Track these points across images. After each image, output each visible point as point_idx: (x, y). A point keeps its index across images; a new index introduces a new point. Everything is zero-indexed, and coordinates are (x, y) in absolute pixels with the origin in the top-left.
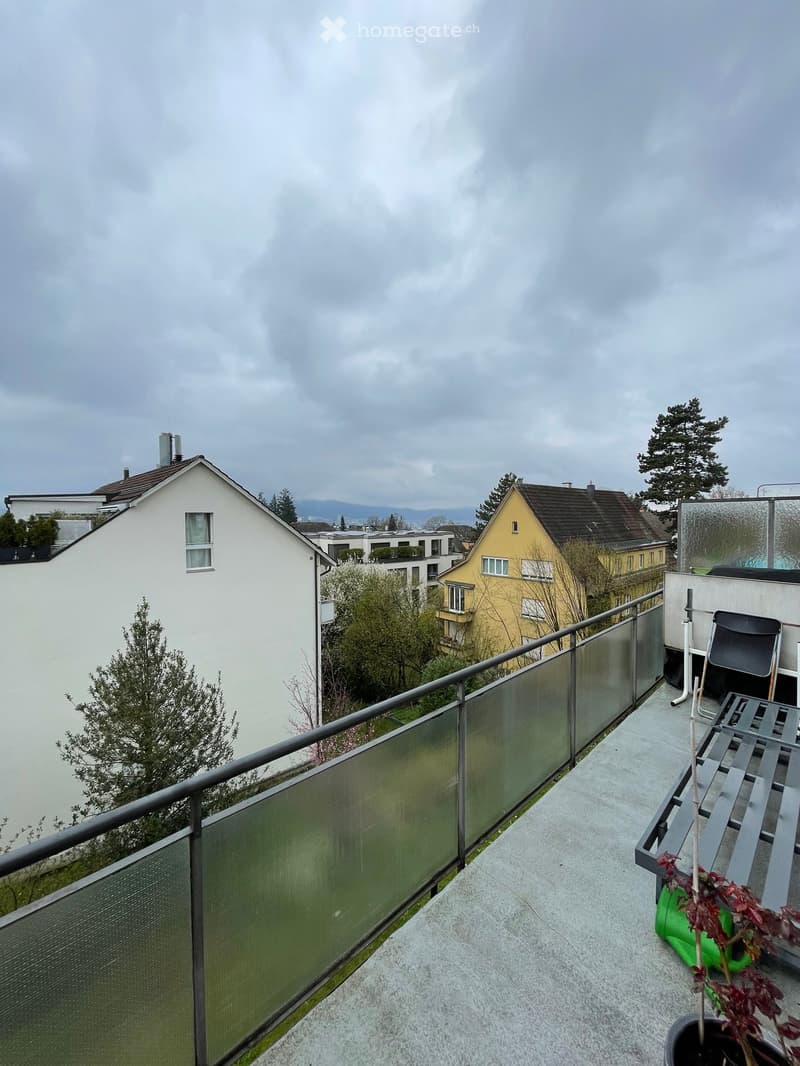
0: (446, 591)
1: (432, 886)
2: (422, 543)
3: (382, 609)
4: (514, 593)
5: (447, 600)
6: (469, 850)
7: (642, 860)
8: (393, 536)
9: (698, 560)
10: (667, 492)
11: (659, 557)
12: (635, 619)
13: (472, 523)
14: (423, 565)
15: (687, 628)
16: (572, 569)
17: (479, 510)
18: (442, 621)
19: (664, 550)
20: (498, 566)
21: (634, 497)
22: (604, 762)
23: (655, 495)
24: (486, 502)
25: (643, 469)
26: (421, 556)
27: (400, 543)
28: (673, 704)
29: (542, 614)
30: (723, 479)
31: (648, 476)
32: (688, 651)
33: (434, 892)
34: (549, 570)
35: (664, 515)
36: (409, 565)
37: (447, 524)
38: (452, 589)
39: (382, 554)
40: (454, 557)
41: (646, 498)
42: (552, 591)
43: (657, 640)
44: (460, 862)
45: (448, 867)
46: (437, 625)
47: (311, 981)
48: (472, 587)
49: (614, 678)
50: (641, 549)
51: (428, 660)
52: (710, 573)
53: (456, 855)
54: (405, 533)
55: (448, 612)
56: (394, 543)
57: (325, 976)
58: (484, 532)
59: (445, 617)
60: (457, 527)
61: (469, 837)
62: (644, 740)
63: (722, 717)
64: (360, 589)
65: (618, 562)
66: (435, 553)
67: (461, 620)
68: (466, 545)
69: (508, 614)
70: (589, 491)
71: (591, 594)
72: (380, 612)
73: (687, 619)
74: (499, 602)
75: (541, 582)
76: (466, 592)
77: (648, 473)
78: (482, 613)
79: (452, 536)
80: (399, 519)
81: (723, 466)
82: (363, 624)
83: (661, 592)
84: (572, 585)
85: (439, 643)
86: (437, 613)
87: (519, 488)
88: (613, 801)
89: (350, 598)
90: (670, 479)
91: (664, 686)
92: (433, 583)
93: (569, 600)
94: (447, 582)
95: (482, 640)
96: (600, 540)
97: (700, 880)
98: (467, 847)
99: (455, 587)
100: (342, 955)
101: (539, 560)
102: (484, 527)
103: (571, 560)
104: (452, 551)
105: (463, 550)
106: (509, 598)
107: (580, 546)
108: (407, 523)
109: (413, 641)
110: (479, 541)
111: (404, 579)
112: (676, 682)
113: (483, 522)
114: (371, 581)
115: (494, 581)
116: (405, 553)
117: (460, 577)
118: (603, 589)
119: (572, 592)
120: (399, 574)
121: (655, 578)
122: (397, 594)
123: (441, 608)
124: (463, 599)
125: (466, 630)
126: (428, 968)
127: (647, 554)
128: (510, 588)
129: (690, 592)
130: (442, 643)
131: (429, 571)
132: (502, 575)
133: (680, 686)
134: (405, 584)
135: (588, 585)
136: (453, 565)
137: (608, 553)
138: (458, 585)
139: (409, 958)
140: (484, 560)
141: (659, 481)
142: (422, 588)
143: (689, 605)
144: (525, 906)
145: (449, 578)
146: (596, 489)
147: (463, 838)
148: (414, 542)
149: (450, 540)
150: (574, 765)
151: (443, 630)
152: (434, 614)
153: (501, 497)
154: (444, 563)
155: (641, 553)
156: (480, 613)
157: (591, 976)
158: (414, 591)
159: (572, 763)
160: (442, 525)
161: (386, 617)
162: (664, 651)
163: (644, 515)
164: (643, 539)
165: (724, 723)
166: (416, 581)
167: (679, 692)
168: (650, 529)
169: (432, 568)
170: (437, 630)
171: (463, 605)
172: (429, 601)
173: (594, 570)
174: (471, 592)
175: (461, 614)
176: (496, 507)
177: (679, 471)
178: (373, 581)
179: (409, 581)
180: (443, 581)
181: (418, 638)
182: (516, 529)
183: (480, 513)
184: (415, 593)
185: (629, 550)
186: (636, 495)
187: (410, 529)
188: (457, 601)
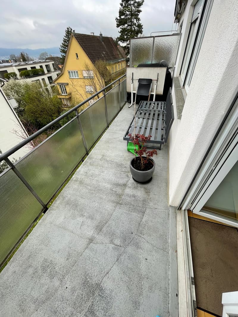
0: (58, 87)
1: (82, 160)
2: (41, 67)
3: (36, 98)
4: (82, 84)
5: (60, 91)
6: (89, 151)
7: (125, 139)
8: (27, 64)
9: (135, 63)
10: (125, 37)
11: (124, 65)
12: (119, 85)
13: (60, 55)
14: (45, 77)
15: (132, 85)
16: (99, 72)
17: (61, 48)
18: (60, 99)
19: (125, 62)
20: (75, 74)
21: (115, 40)
22: (115, 124)
23: (121, 39)
24: (62, 44)
25: (118, 26)
26: (43, 74)
27: (31, 68)
28: (129, 107)
29: (92, 90)
30: (141, 31)
31: (119, 29)
32: (132, 92)
33: (83, 161)
34: (92, 73)
35: (125, 48)
36: (40, 78)
37: (49, 57)
38: (61, 86)
39: (25, 74)
40: (57, 72)
41: (119, 40)
42: (94, 81)
43: (125, 91)
44: (87, 154)
45: (85, 156)
46: (59, 100)
47: (61, 184)
48: (68, 84)
49: (115, 104)
50: (118, 62)
51: (60, 113)
52: (138, 67)
53: (86, 153)
54: (31, 62)
55: (62, 95)
56: (29, 68)
57: (64, 182)
58: (66, 59)
59: (61, 97)
60: (53, 58)
61: (88, 148)
62: (123, 117)
63: (139, 107)
64: (23, 91)
65: (113, 68)
66: (49, 71)
67: (67, 97)
68: (60, 66)
69: (82, 92)
70: (101, 37)
71: (106, 81)
72: (36, 99)
73: (132, 82)
74: (78, 88)
75: (90, 79)
76: (66, 86)
77: (119, 27)
78: (74, 93)
79: (53, 62)
80: (26, 55)
81: (142, 25)
82: (31, 105)
83: (126, 75)
84: (100, 78)
85: (62, 107)
86: (58, 96)
87: (74, 35)
88: (118, 132)
89: (20, 96)
90: (126, 31)
91: (127, 103)
92: (53, 85)
93: (99, 84)
94: (58, 83)
95: (76, 103)
96: (107, 60)
97: (136, 136)
98: (88, 150)
99: (61, 85)
100: (67, 178)
101: (88, 70)
102: (65, 57)
103: (98, 69)
104: (55, 70)
105: (59, 69)
106: (81, 86)
107: (101, 63)
108: (31, 57)
109: (53, 108)
110: (65, 63)
111: (40, 84)
112: (129, 102)
113: (64, 54)
114: (27, 87)
115: (75, 80)
116: (35, 73)
117: (62, 80)
118: (109, 79)
119: (100, 81)
120: (37, 82)
121: (123, 73)
122: (40, 91)
123: (59, 94)
124: (65, 89)
125: (70, 100)
126: (86, 172)
127: (120, 64)
128: (81, 82)
129: (133, 73)
130: (63, 106)
131: (49, 80)
132: (77, 78)
133: (130, 103)
134: (41, 87)
135: (105, 77)
136: (58, 76)
137: (109, 65)
138: (62, 84)
139: (81, 172)
140: (69, 72)
141: (123, 31)
142: (49, 87)
143: (133, 78)
144: (103, 156)
145: (58, 81)
146: (103, 36)
147: (87, 149)
148: (38, 67)
149: (53, 64)
150: (109, 127)
151: (62, 102)
152: (57, 97)
153: (68, 41)
154: (54, 75)
155: (119, 64)
156: (73, 93)
157: (117, 161)
158: (46, 89)
159: (108, 127)
160: (47, 57)
161: (39, 101)
162: (126, 94)
163: (119, 48)
164: (119, 58)
165: (140, 108)
166: (45, 85)
167: (130, 104)
168: (121, 54)
169: (50, 78)
170: (60, 102)
171: (66, 91)
172: (54, 92)
173: (106, 72)
174: (68, 86)
175: (66, 95)
176: (67, 46)
177: (129, 27)
178: (27, 86)
179: (43, 85)
180: (56, 83)
181: (54, 106)
182: (77, 57)
183: (62, 50)
184: (47, 89)
185: (115, 63)
186: (116, 39)
187: (33, 61)
188: (64, 90)
